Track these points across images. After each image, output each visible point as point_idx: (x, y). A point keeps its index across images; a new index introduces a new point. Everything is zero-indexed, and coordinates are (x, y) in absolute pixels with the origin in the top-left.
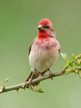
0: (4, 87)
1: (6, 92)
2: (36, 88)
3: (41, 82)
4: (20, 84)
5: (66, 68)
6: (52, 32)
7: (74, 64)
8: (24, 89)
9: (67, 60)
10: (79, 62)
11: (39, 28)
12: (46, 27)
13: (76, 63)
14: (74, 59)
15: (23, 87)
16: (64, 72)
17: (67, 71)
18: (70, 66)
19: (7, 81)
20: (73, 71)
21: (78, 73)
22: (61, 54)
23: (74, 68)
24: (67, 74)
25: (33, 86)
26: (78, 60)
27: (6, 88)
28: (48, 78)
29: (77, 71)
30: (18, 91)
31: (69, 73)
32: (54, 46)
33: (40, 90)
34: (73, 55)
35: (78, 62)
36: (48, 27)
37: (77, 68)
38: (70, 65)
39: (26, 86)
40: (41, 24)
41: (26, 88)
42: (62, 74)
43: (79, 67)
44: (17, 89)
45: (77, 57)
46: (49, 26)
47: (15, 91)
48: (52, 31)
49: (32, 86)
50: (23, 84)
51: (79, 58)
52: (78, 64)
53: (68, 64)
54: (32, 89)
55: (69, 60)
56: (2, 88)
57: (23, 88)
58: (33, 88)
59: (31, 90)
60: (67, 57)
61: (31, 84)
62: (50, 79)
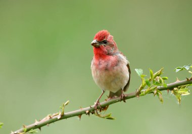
0: (63, 113)
1: (65, 119)
2: (103, 113)
3: (110, 106)
4: (84, 109)
5: (142, 88)
6: (111, 48)
7: (151, 82)
8: (89, 114)
9: (143, 77)
10: (159, 80)
11: (93, 44)
12: (103, 41)
13: (154, 81)
14: (152, 76)
15: (87, 112)
16: (139, 93)
17: (143, 92)
18: (147, 85)
19: (67, 104)
20: (151, 92)
21: (157, 93)
22: (136, 70)
23: (152, 88)
24: (143, 95)
25: (100, 111)
26: (157, 77)
27: (65, 114)
28: (119, 101)
29: (155, 92)
30: (80, 117)
31: (146, 94)
32: (116, 65)
33: (109, 116)
34: (151, 71)
35: (157, 79)
36: (105, 42)
37: (156, 88)
38: (147, 83)
39: (91, 111)
40: (96, 38)
41: (91, 114)
42: (138, 96)
43: (159, 87)
44: (80, 115)
45: (156, 73)
46: (108, 40)
47: (77, 118)
48: (112, 46)
49: (98, 111)
50: (87, 109)
51: (158, 75)
52: (157, 83)
53: (144, 83)
54: (99, 115)
55: (145, 77)
56: (60, 114)
57: (87, 114)
58: (99, 113)
59: (98, 117)
60: (143, 74)
61: (97, 108)
62: (122, 101)
